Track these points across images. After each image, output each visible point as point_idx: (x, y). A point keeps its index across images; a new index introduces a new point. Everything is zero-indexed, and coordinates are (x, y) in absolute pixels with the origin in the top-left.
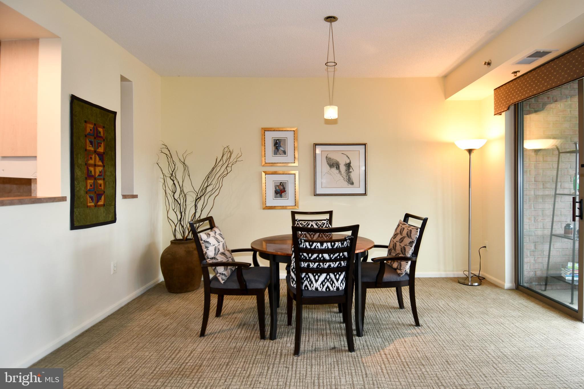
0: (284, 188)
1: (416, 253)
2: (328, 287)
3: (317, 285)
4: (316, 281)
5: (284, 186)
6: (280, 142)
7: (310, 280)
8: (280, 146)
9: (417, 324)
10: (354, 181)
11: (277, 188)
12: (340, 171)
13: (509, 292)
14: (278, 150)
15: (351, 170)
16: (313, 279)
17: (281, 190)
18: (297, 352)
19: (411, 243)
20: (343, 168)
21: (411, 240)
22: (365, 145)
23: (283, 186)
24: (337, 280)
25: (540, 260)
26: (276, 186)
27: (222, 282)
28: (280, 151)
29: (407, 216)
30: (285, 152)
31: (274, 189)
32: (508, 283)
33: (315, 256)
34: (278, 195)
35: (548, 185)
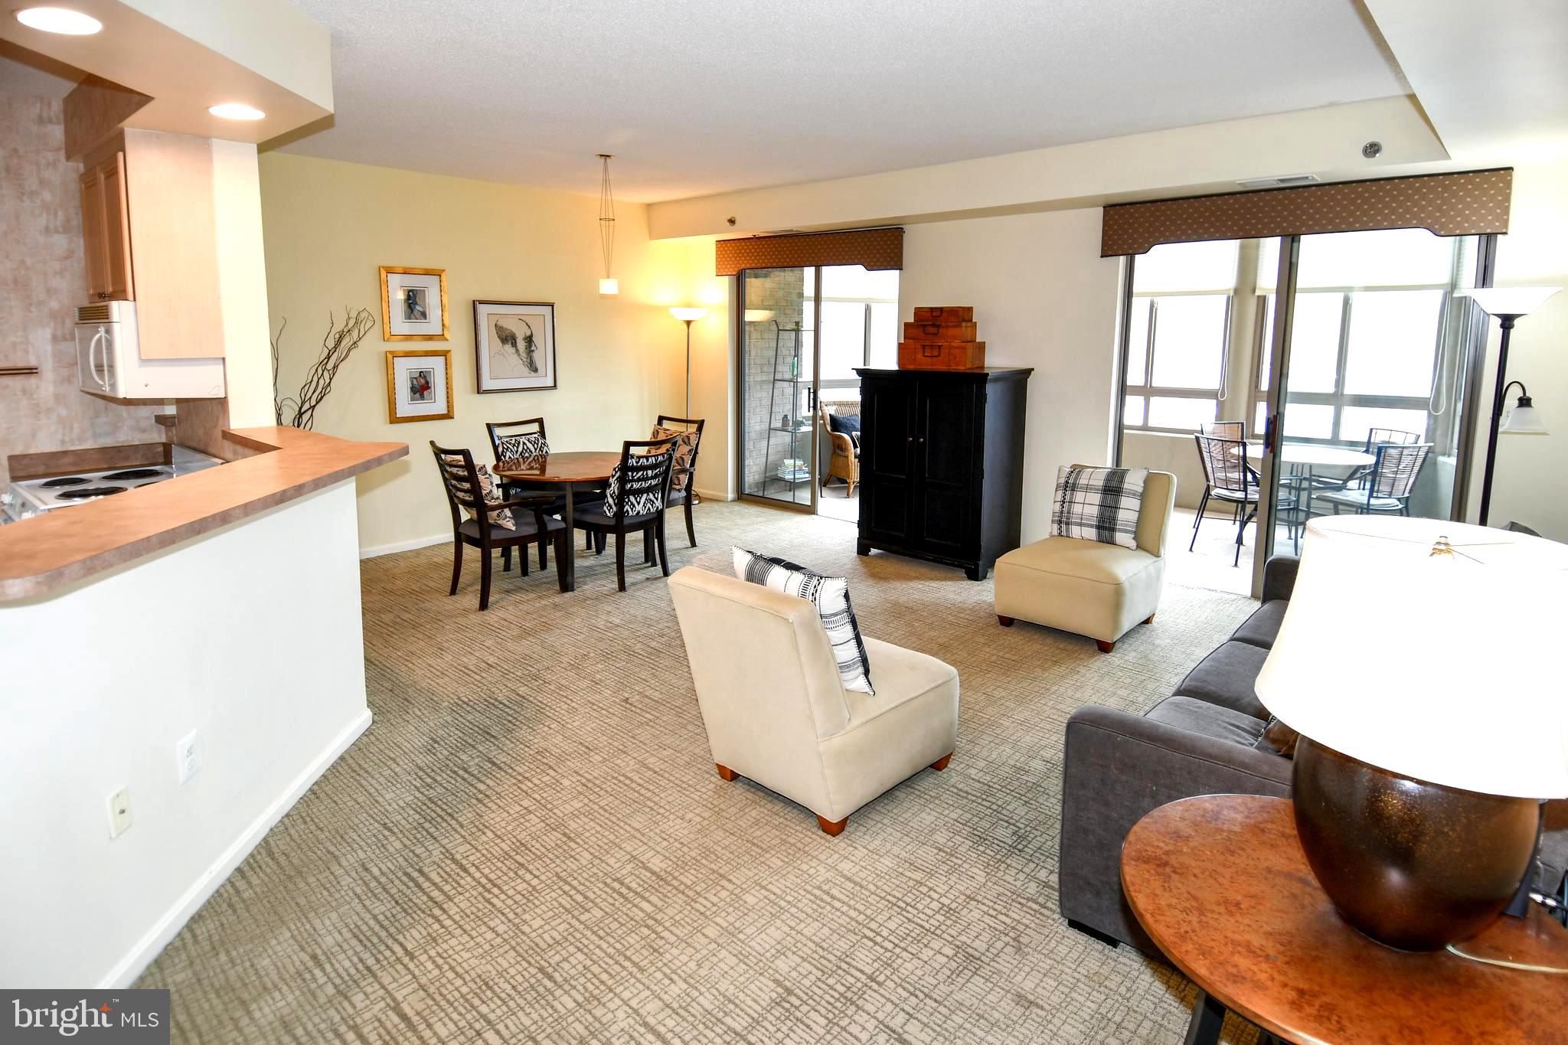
0: (427, 383)
1: (693, 464)
2: (649, 509)
3: (639, 508)
4: (639, 503)
5: (428, 379)
6: (415, 296)
7: (632, 503)
8: (416, 304)
9: (693, 544)
10: (539, 367)
11: (415, 382)
12: (517, 350)
13: (735, 503)
14: (412, 311)
15: (533, 348)
16: (635, 502)
17: (422, 386)
18: (622, 587)
19: (690, 451)
20: (521, 344)
21: (690, 448)
22: (553, 306)
23: (425, 377)
24: (657, 499)
25: (758, 461)
26: (412, 379)
27: (514, 528)
28: (415, 312)
29: (661, 419)
30: (424, 315)
31: (409, 385)
32: (731, 495)
33: (640, 473)
34: (418, 395)
35: (765, 369)
